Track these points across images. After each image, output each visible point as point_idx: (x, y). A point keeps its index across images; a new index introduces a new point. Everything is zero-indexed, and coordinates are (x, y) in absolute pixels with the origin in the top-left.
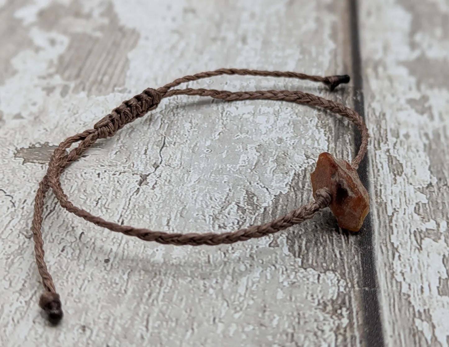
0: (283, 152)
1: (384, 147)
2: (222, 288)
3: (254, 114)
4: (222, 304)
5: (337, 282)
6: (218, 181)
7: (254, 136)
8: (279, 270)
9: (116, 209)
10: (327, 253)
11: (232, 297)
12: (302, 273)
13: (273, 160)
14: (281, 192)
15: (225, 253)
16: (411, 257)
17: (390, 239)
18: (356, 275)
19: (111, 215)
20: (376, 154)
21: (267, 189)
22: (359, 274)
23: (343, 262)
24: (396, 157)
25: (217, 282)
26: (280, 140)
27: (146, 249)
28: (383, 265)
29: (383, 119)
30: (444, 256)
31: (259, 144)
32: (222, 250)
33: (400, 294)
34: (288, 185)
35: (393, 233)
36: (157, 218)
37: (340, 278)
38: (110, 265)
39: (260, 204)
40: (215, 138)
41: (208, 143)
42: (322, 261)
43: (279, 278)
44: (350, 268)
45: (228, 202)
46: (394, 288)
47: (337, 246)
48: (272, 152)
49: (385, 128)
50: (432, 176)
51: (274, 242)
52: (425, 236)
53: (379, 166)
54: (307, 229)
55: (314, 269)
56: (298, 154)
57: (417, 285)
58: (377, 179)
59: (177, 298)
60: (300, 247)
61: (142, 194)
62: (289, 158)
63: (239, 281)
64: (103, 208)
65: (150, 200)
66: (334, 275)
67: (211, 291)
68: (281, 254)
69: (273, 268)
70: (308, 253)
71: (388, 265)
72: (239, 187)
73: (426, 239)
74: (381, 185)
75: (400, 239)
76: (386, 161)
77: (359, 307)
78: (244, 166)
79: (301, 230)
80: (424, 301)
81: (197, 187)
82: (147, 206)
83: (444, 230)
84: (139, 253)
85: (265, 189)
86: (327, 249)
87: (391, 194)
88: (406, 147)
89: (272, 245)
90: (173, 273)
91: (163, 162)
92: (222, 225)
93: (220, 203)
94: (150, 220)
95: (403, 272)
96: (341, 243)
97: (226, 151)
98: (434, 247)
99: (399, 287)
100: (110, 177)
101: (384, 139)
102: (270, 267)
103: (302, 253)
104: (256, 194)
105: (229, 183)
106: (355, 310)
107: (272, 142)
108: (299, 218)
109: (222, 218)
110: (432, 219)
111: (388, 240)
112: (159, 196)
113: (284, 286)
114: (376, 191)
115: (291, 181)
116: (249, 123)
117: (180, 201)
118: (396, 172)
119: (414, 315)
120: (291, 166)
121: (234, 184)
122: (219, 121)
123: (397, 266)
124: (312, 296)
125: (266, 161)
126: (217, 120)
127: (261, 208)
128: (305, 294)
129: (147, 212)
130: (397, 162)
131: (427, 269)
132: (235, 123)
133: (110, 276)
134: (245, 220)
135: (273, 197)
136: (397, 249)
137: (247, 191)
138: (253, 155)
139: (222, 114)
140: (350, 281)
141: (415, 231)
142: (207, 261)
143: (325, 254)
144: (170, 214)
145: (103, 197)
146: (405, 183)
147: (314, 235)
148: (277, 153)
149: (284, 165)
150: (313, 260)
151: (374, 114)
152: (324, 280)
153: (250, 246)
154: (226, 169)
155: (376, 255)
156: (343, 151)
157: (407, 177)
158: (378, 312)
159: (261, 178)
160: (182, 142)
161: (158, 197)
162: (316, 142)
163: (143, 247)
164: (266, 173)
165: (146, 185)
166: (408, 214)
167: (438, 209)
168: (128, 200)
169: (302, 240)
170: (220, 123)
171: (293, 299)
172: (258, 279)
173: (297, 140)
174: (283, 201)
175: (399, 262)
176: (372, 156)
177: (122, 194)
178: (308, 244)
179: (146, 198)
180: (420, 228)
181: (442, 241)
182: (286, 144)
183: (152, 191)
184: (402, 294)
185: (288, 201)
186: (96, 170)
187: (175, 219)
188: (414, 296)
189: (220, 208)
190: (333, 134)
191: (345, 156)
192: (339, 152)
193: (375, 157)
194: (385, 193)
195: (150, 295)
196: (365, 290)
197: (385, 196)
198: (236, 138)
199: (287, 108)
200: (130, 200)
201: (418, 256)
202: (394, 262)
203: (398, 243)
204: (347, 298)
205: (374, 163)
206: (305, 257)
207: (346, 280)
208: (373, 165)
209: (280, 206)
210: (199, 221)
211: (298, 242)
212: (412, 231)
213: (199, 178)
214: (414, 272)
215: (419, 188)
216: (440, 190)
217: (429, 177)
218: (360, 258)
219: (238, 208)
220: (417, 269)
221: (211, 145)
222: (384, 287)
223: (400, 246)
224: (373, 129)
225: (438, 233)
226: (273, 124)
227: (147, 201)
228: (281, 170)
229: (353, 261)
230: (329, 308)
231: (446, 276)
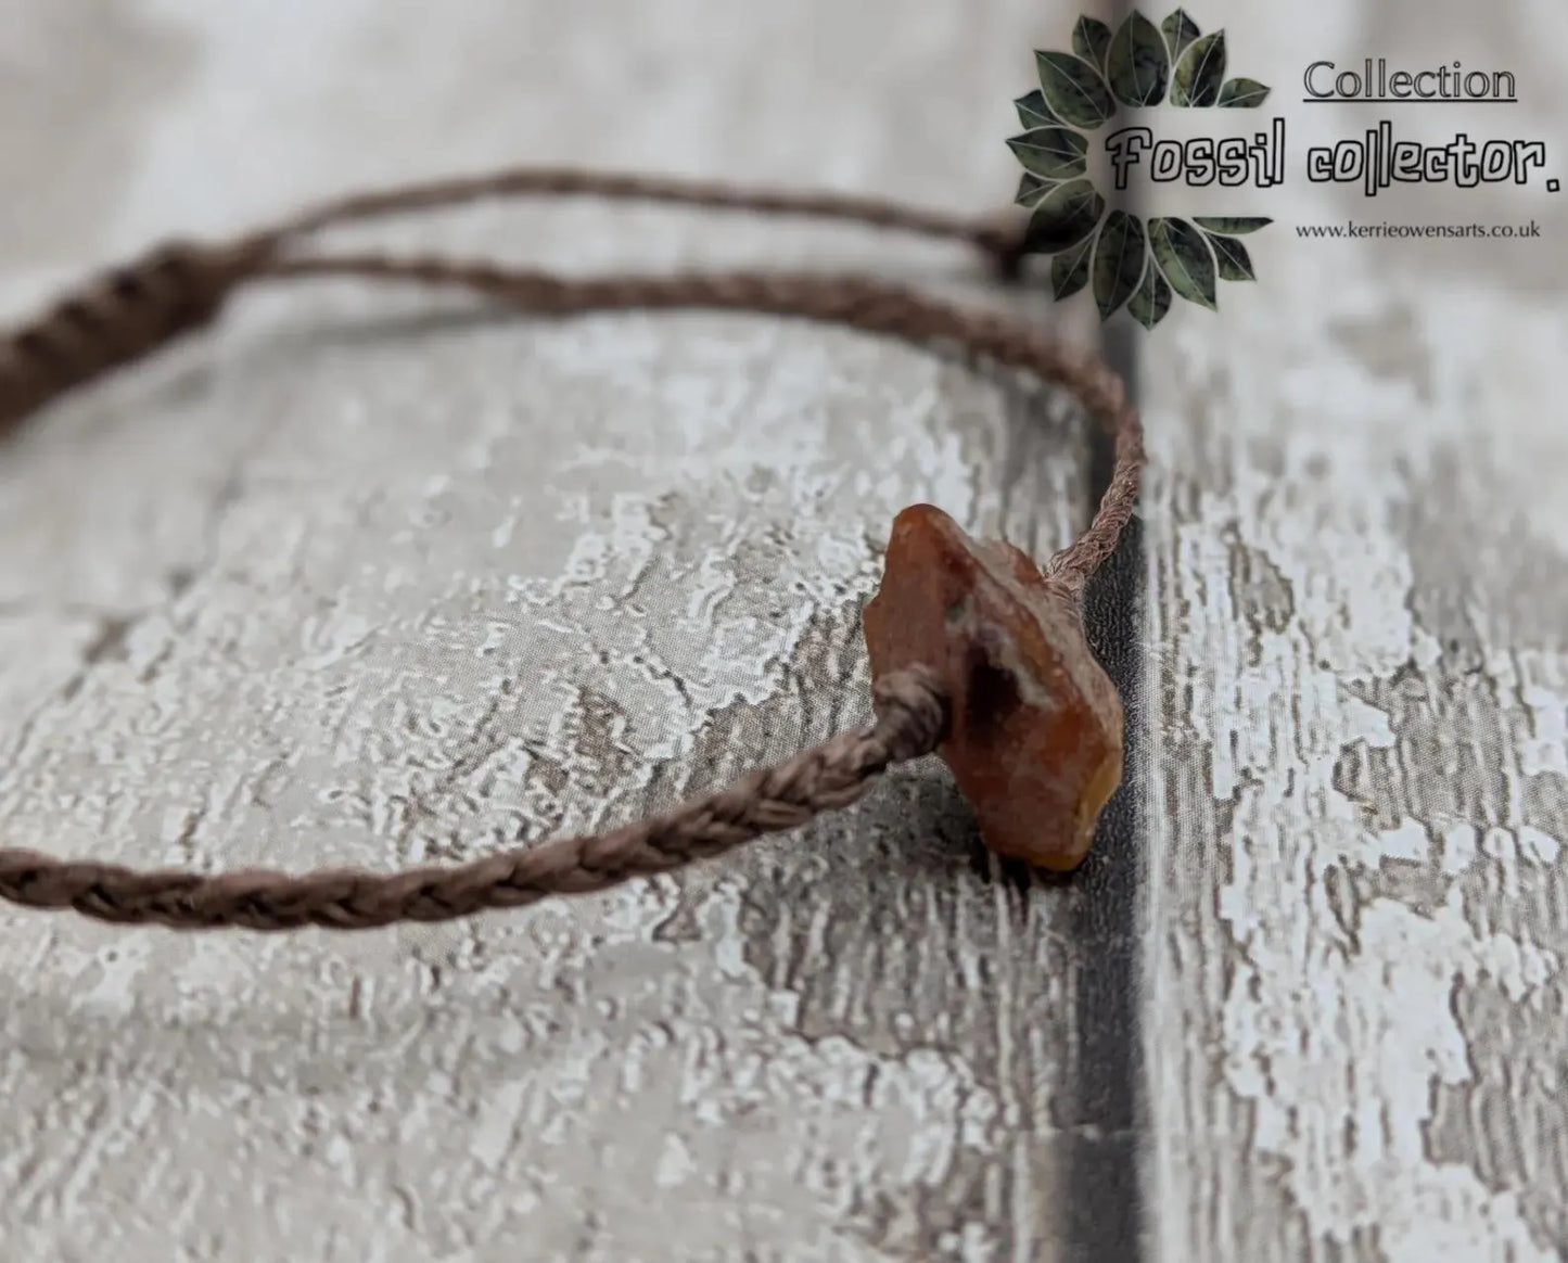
0: (770, 528)
1: (1214, 512)
2: (393, 1137)
4: (381, 1215)
5: (953, 1100)
6: (455, 647)
7: (649, 459)
8: (684, 1046)
10: (923, 967)
11: (438, 1179)
12: (794, 1059)
13: (719, 558)
14: (740, 699)
15: (436, 972)
16: (1306, 985)
17: (1217, 906)
18: (1046, 1069)
20: (1177, 541)
21: (679, 684)
22: (1064, 1061)
23: (992, 1012)
24: (1264, 555)
25: (374, 1107)
26: (763, 478)
27: (58, 952)
28: (1179, 1020)
29: (1216, 399)
30: (1459, 978)
31: (664, 491)
32: (426, 954)
33: (1244, 1159)
34: (778, 668)
35: (1230, 879)
36: (141, 807)
37: (969, 1083)
39: (640, 747)
40: (471, 464)
41: (437, 484)
42: (896, 1004)
43: (678, 1085)
44: (1021, 1037)
45: (492, 738)
46: (1221, 1128)
47: (970, 934)
48: (719, 527)
49: (1224, 434)
50: (1419, 632)
51: (682, 918)
52: (1377, 893)
53: (1190, 591)
54: (842, 859)
55: (854, 1042)
56: (834, 537)
57: (1329, 1115)
58: (1176, 641)
59: (163, 1183)
60: (799, 942)
61: (93, 703)
62: (796, 553)
63: (483, 1104)
65: (126, 731)
66: (942, 1068)
67: (339, 1149)
68: (707, 971)
69: (659, 1038)
70: (831, 969)
71: (1198, 1018)
72: (551, 674)
73: (1381, 903)
74: (1191, 671)
75: (1261, 904)
76: (1219, 570)
77: (1046, 1218)
78: (585, 584)
79: (814, 864)
80: (1358, 1188)
81: (357, 672)
82: (106, 754)
83: (1464, 864)
84: (20, 970)
85: (670, 683)
86: (923, 947)
87: (1232, 708)
88: (1309, 510)
89: (670, 931)
90: (167, 1063)
92: (445, 842)
93: (451, 743)
94: (108, 817)
95: (1268, 1051)
96: (993, 921)
97: (511, 521)
98: (1413, 940)
99: (1243, 1124)
101: (1218, 477)
102: (645, 1034)
103: (806, 967)
104: (624, 704)
105: (507, 654)
106: (1024, 1235)
107: (727, 485)
108: (790, 801)
109: (452, 808)
110: (1411, 814)
111: (1206, 907)
112: (169, 708)
113: (700, 1123)
114: (1170, 695)
115: (790, 648)
117: (266, 734)
118: (1261, 616)
119: (1306, 1254)
120: (800, 586)
121: (528, 662)
123: (1239, 1025)
124: (828, 1166)
125: (689, 566)
127: (638, 765)
128: (793, 1161)
129: (98, 784)
130: (1270, 573)
131: (1380, 1038)
134: (559, 818)
135: (702, 716)
136: (1243, 950)
137: (585, 692)
138: (633, 537)
140: (1018, 1097)
141: (1331, 871)
142: (345, 1005)
143: (912, 970)
144: (204, 793)
146: (1297, 660)
147: (873, 889)
148: (743, 530)
149: (767, 581)
150: (851, 999)
151: (1181, 376)
152: (893, 1093)
153: (564, 938)
154: (503, 594)
155: (1147, 974)
156: (1034, 524)
157: (1306, 634)
158: (1132, 1242)
159: (658, 633)
161: (166, 717)
163: (45, 941)
164: (684, 612)
165: (119, 660)
166: (1306, 795)
167: (1440, 771)
168: (18, 725)
169: (813, 908)
171: (736, 1182)
172: (574, 1092)
173: (835, 479)
174: (743, 736)
175: (1251, 1008)
176: (1160, 548)
178: (839, 928)
179: (106, 720)
180: (1357, 853)
181: (1450, 916)
182: (789, 492)
183: (140, 689)
184: (1254, 1158)
185: (767, 734)
187: (226, 815)
188: (1311, 1166)
189: (448, 764)
190: (999, 456)
193: (1176, 552)
194: (1207, 702)
195: (27, 1171)
196: (1080, 1137)
197: (1209, 716)
200: (28, 727)
201: (1339, 982)
202: (1229, 1009)
203: (1253, 923)
204: (993, 1175)
205: (1169, 576)
206: (818, 988)
208: (1163, 586)
209: (730, 756)
210: (339, 822)
211: (794, 916)
212: (1319, 870)
213: (372, 635)
214: (1315, 1053)
215: (1359, 683)
216: (1450, 694)
217: (1404, 636)
218: (1072, 992)
219: (532, 767)
220: (1333, 1038)
221: (447, 493)
222: (1172, 1124)
223: (1260, 936)
224: (1174, 436)
225: (1434, 875)
227: (109, 734)
228: (751, 601)
229: (1041, 1004)
230: (904, 1227)
231: (1465, 1073)
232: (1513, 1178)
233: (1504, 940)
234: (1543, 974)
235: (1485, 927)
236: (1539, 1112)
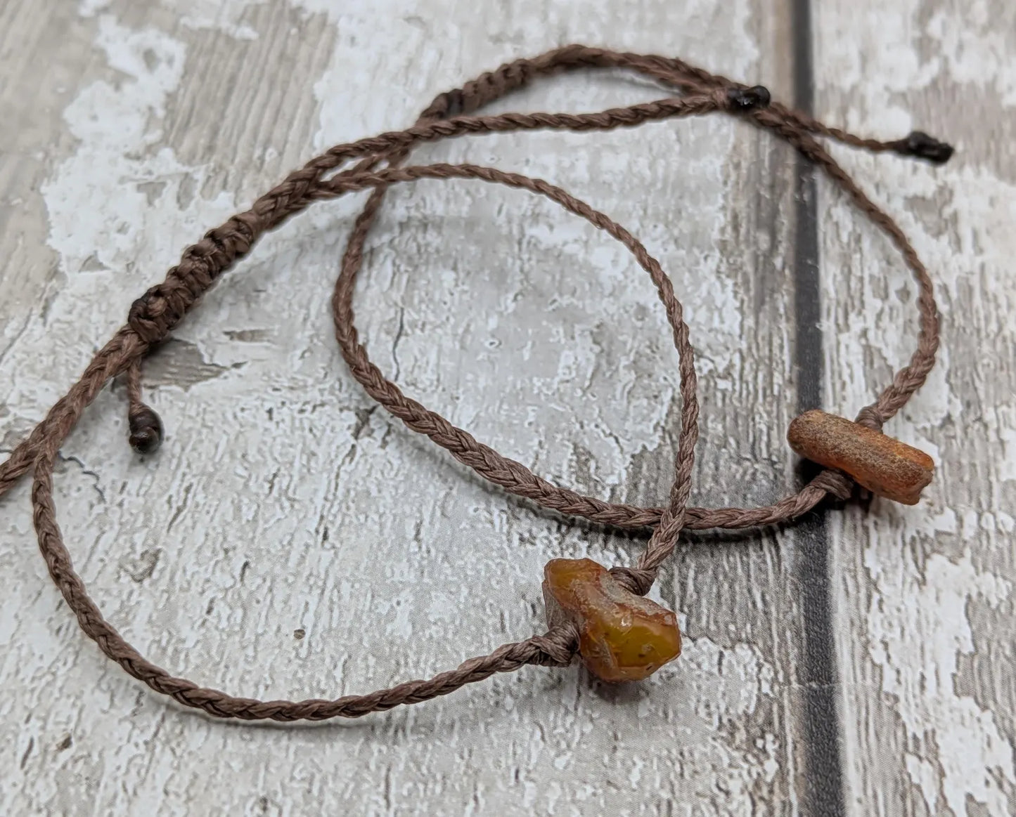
0: (648, 343)
1: (856, 325)
2: (530, 694)
3: (586, 242)
4: (532, 735)
5: (756, 669)
6: (515, 422)
7: (588, 302)
9: (311, 501)
10: (738, 598)
11: (551, 716)
12: (688, 650)
13: (627, 363)
14: (644, 447)
16: (903, 603)
17: (863, 560)
18: (794, 652)
19: (301, 516)
20: (838, 343)
21: (616, 439)
22: (800, 648)
23: (769, 621)
24: (879, 351)
25: (519, 680)
26: (642, 311)
27: (376, 602)
28: (848, 624)
29: (855, 252)
30: (969, 597)
31: (597, 322)
32: (528, 598)
33: (879, 695)
34: (659, 428)
35: (868, 545)
36: (394, 520)
37: (762, 661)
38: (306, 646)
39: (603, 477)
40: (506, 308)
41: (493, 323)
42: (727, 619)
44: (782, 635)
46: (869, 682)
47: (757, 579)
48: (625, 343)
49: (859, 274)
50: (952, 396)
52: (934, 551)
53: (846, 378)
55: (712, 640)
57: (914, 672)
58: (840, 406)
59: (443, 722)
60: (684, 586)
61: (362, 461)
62: (662, 358)
63: (563, 676)
64: (283, 499)
65: (379, 476)
66: (750, 653)
67: (509, 702)
70: (699, 600)
71: (857, 622)
72: (559, 436)
73: (936, 557)
75: (882, 559)
76: (859, 362)
77: (798, 730)
78: (568, 381)
80: (926, 710)
82: (374, 493)
83: (972, 533)
84: (362, 611)
85: (612, 440)
86: (737, 588)
88: (901, 321)
90: (432, 660)
91: (401, 377)
92: (526, 535)
94: (382, 525)
95: (887, 640)
96: (766, 572)
97: (530, 343)
98: (949, 576)
99: (877, 679)
100: (293, 419)
101: (857, 303)
103: (688, 601)
104: (594, 452)
105: (538, 426)
106: (790, 740)
107: (626, 316)
110: (948, 505)
111: (858, 561)
112: (396, 463)
113: (652, 684)
115: (664, 417)
116: (576, 267)
117: (440, 476)
118: (879, 389)
119: (905, 745)
120: (665, 379)
121: (548, 429)
122: (513, 264)
123: (875, 625)
124: (708, 706)
125: (613, 368)
126: (510, 261)
127: (604, 488)
128: (693, 705)
129: (373, 508)
130: (882, 362)
131: (934, 630)
132: (547, 268)
133: (308, 673)
135: (629, 459)
136: (875, 585)
137: (576, 447)
138: (586, 352)
139: (520, 243)
140: (783, 668)
141: (913, 539)
142: (499, 626)
143: (733, 599)
144: (420, 511)
145: (283, 471)
147: (712, 555)
148: (636, 345)
149: (650, 376)
150: (708, 617)
151: (838, 236)
152: (730, 665)
154: (532, 390)
155: (834, 599)
156: (771, 335)
158: (834, 742)
159: (604, 410)
160: (438, 322)
161: (396, 467)
162: (716, 315)
163: (369, 596)
164: (614, 397)
165: (369, 435)
167: (961, 480)
168: (333, 476)
169: (688, 567)
170: (517, 269)
171: (671, 715)
174: (648, 470)
175: (880, 616)
176: (831, 349)
177: (321, 460)
178: (700, 577)
179: (370, 470)
180: (924, 529)
181: (965, 563)
182: (655, 318)
183: (382, 451)
184: (883, 696)
185: (659, 468)
186: (264, 400)
187: (431, 523)
188: (907, 700)
190: (752, 293)
191: (776, 351)
192: (763, 338)
193: (838, 351)
196: (810, 688)
198: (551, 308)
199: (655, 226)
200: (338, 476)
201: (917, 601)
202: (870, 617)
203: (879, 570)
204: (775, 708)
205: (836, 366)
206: (694, 610)
207: (773, 664)
208: (833, 372)
209: (643, 482)
210: (480, 526)
211: (680, 572)
212: (908, 539)
213: (477, 415)
214: (908, 638)
215: (925, 429)
216: (966, 433)
217: (945, 399)
218: (802, 609)
220: (915, 631)
221: (498, 328)
222: (848, 680)
223: (882, 576)
224: (835, 276)
225: (959, 540)
226: (628, 269)
227: (372, 479)
228: (645, 388)
229: (789, 617)
230: (741, 736)
231: (971, 649)
232: (991, 703)
233: (989, 576)
234: (1006, 593)
235: (981, 568)
236: (1002, 669)
